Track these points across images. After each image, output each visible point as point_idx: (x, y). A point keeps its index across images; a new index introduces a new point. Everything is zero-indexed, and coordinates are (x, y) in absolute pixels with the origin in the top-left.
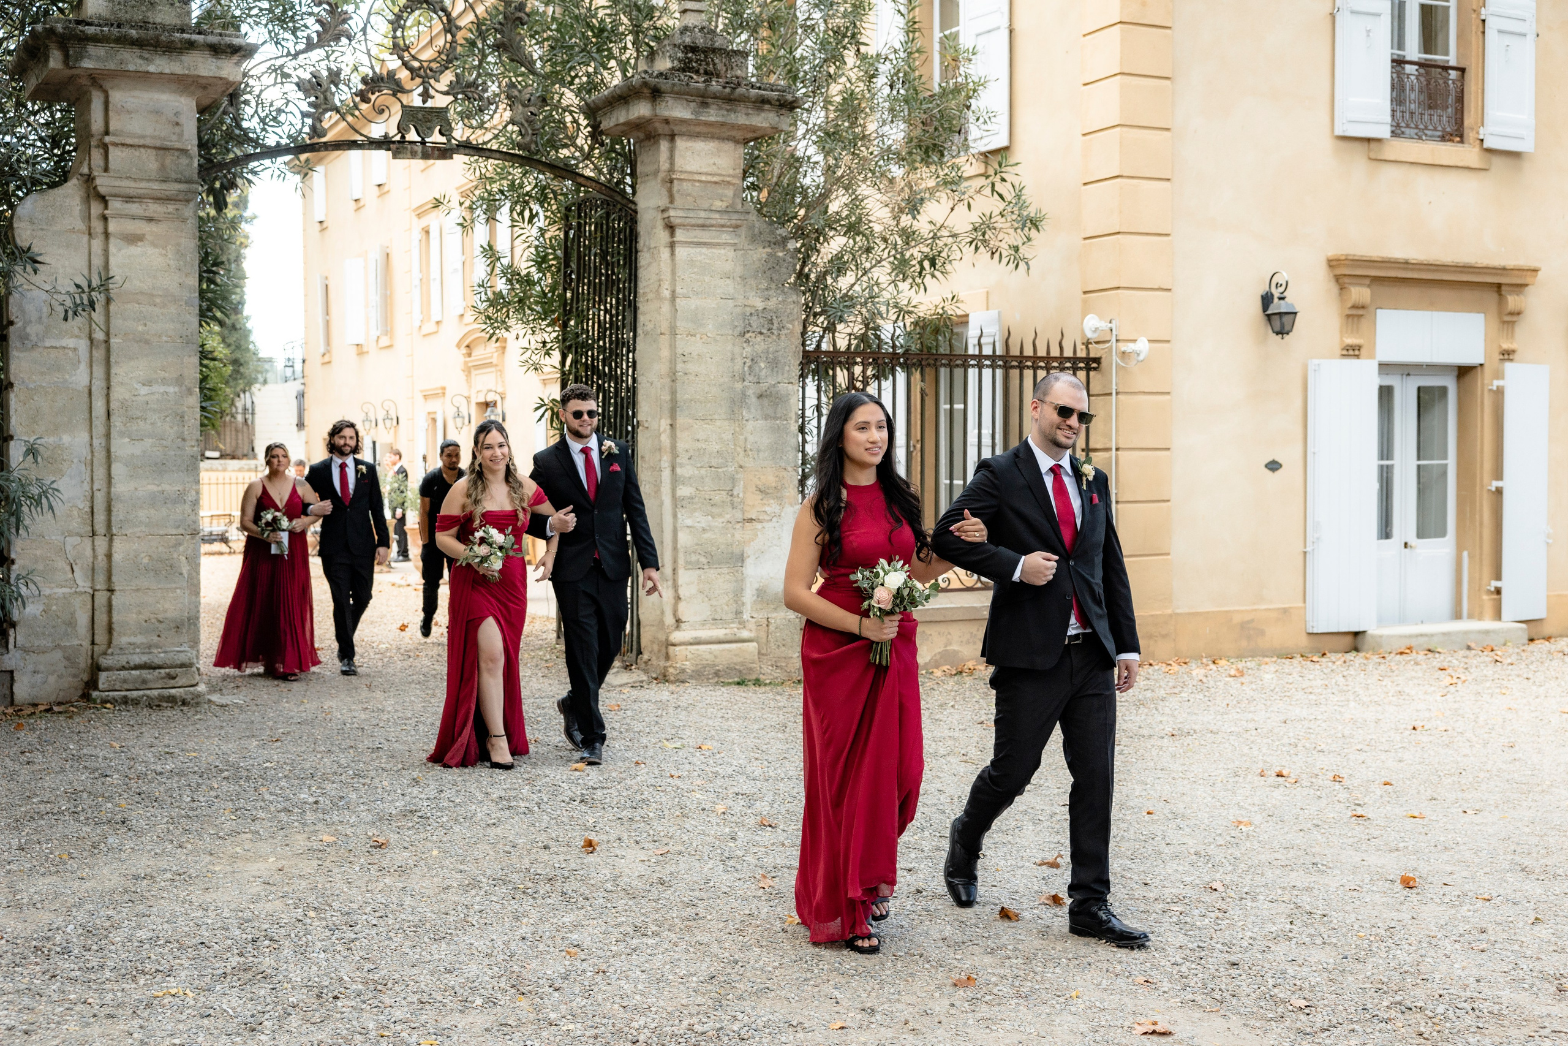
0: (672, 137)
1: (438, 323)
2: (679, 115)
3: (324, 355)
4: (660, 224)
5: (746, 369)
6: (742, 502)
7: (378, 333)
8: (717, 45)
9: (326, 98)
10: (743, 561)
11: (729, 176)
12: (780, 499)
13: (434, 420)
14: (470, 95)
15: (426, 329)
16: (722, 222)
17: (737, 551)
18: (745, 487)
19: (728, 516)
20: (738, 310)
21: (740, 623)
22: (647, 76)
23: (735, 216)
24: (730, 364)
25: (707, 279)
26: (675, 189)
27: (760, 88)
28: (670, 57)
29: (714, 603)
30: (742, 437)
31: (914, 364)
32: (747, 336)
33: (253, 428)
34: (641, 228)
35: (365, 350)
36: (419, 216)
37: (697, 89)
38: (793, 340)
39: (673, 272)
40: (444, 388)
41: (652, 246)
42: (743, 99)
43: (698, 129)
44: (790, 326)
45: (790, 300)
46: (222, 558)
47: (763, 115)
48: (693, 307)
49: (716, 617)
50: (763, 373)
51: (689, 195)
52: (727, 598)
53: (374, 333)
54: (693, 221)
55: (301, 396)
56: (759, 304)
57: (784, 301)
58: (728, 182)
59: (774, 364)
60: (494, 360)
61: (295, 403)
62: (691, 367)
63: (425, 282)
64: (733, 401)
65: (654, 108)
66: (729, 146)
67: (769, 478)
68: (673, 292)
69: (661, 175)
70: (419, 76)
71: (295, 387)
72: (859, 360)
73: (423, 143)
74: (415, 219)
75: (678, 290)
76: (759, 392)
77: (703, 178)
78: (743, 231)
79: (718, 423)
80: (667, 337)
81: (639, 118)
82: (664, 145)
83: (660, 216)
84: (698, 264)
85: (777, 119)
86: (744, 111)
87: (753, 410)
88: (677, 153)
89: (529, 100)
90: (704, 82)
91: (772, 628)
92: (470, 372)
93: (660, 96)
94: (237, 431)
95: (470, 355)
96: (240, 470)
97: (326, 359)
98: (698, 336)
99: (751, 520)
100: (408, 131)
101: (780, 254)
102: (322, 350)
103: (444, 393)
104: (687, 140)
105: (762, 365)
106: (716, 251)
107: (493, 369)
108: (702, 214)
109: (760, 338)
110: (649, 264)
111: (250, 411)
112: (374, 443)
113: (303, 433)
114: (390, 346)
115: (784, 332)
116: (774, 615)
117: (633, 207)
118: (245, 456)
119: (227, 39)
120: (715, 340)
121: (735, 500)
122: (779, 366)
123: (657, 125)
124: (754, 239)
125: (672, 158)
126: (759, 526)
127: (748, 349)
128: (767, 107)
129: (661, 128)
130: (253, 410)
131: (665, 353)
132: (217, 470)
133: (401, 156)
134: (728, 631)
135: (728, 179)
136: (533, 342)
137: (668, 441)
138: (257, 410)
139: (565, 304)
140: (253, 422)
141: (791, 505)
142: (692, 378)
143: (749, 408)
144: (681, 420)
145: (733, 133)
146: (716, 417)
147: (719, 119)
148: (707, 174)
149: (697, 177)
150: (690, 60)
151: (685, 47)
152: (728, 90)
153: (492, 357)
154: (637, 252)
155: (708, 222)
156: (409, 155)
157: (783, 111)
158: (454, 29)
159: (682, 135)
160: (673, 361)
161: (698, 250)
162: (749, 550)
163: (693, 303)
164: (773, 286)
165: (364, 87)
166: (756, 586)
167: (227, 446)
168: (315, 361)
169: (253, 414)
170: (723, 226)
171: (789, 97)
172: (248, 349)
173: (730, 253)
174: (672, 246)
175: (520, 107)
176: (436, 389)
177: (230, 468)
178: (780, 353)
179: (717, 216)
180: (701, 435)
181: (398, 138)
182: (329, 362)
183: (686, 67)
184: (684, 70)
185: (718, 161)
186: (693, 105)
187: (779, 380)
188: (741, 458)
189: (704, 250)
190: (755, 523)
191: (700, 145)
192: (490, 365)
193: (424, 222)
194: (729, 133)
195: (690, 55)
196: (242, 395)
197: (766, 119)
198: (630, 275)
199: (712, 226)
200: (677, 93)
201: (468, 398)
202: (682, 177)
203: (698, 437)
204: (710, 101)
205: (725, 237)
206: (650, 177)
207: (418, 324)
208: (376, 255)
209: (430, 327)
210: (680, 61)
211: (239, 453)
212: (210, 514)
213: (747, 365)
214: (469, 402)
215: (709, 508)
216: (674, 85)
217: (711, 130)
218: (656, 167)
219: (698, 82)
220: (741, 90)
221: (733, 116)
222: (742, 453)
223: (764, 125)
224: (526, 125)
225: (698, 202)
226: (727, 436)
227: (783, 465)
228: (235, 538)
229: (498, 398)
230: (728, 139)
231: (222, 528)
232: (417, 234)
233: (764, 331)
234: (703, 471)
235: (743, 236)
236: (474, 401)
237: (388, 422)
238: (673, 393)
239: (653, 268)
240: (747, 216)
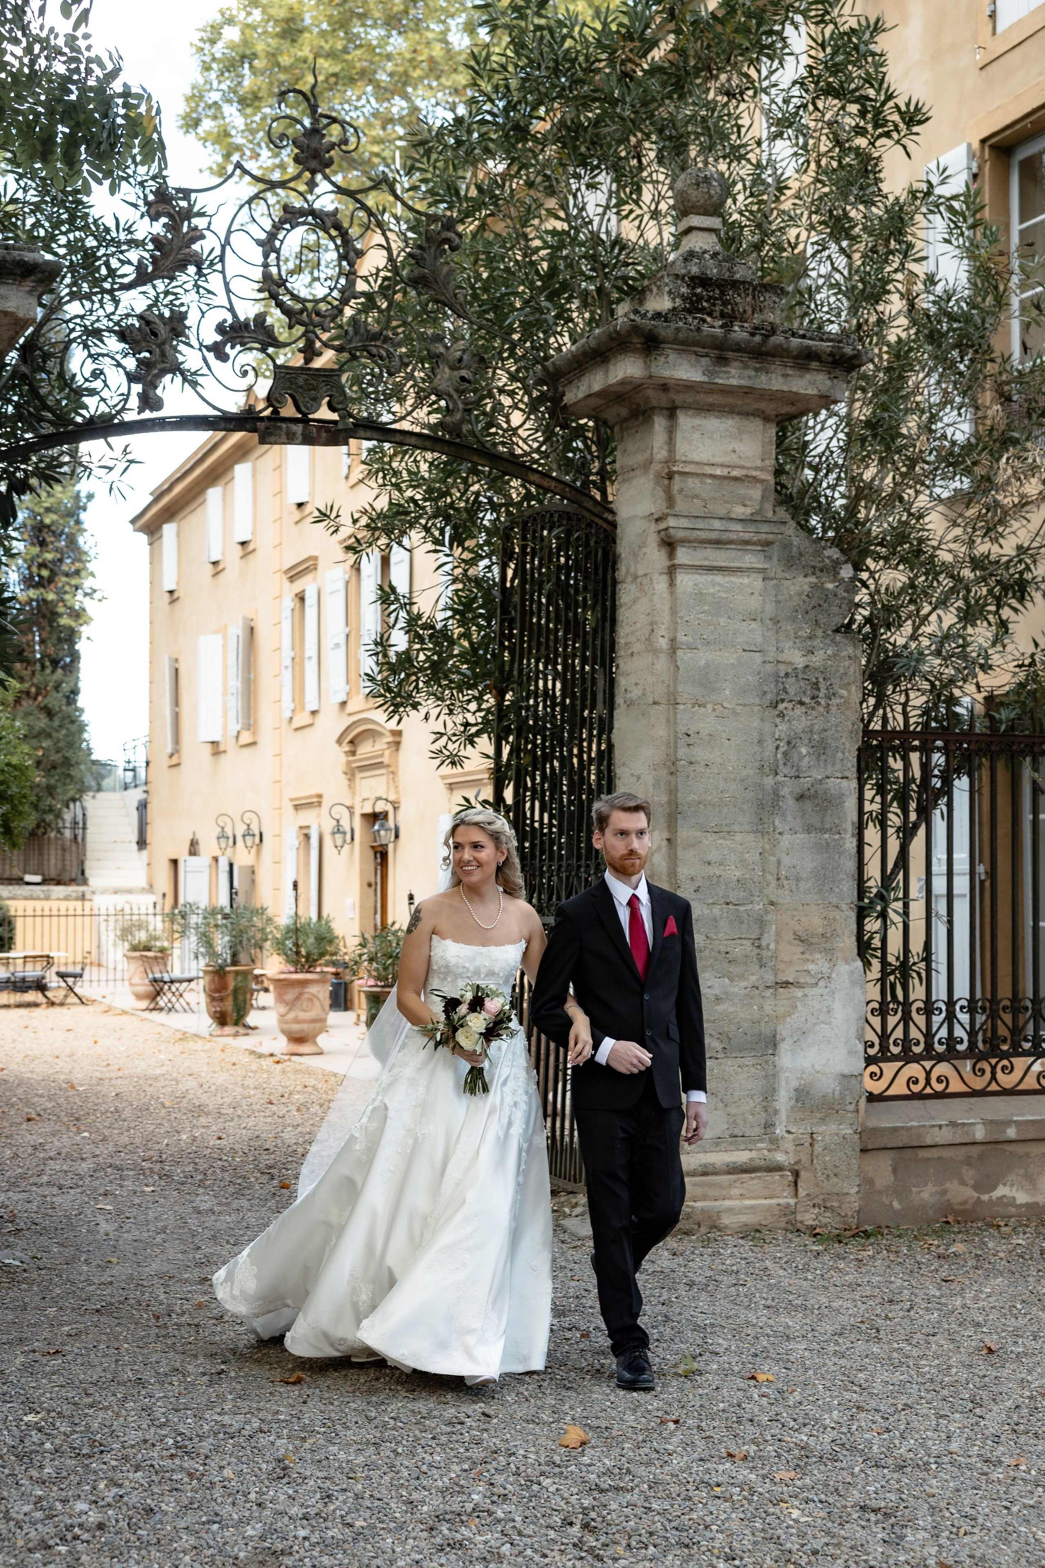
0: (671, 412)
1: (314, 713)
2: (684, 376)
3: (171, 756)
4: (653, 540)
5: (779, 756)
6: (775, 957)
7: (239, 727)
8: (737, 276)
9: (163, 354)
10: (775, 1046)
11: (756, 469)
12: (830, 953)
13: (307, 837)
14: (374, 351)
15: (298, 722)
16: (746, 536)
17: (766, 1030)
18: (778, 934)
19: (753, 978)
20: (769, 668)
21: (771, 1142)
22: (637, 318)
23: (765, 528)
24: (757, 749)
25: (723, 621)
26: (675, 488)
27: (804, 337)
28: (670, 292)
29: (734, 1111)
30: (773, 859)
31: (1022, 751)
32: (781, 706)
33: (84, 845)
34: (623, 548)
35: (222, 748)
36: (292, 579)
37: (713, 336)
38: (848, 713)
39: (673, 611)
40: (320, 796)
41: (640, 573)
42: (781, 354)
43: (710, 399)
44: (845, 693)
45: (844, 654)
46: (36, 1012)
47: (808, 376)
48: (702, 663)
49: (736, 1132)
50: (804, 763)
51: (696, 496)
52: (752, 1104)
53: (234, 727)
54: (703, 535)
55: (143, 806)
56: (799, 660)
57: (835, 655)
58: (754, 478)
59: (821, 749)
60: (386, 760)
61: (135, 815)
62: (700, 753)
63: (298, 662)
64: (761, 805)
65: (648, 367)
66: (756, 424)
67: (815, 922)
68: (673, 640)
69: (656, 467)
70: (302, 324)
71: (136, 795)
72: (939, 743)
73: (305, 421)
74: (286, 583)
75: (681, 637)
76: (798, 790)
77: (718, 472)
78: (775, 551)
79: (739, 837)
80: (663, 707)
81: (623, 382)
82: (660, 424)
83: (653, 527)
84: (710, 599)
85: (828, 383)
86: (780, 370)
87: (789, 818)
88: (679, 436)
89: (460, 360)
90: (721, 327)
91: (818, 1148)
92: (353, 775)
93: (657, 348)
94: (64, 850)
95: (353, 753)
96: (67, 898)
97: (175, 760)
98: (709, 706)
99: (786, 984)
100: (283, 403)
101: (830, 586)
102: (169, 749)
103: (320, 803)
104: (694, 416)
105: (804, 751)
106: (735, 579)
107: (383, 771)
108: (717, 524)
109: (799, 710)
110: (635, 601)
111: (80, 826)
112: (231, 865)
113: (144, 853)
114: (253, 744)
115: (835, 701)
116: (821, 1129)
117: (610, 517)
118: (72, 881)
119: (16, 253)
120: (735, 713)
121: (764, 953)
122: (828, 752)
123: (650, 393)
124: (791, 561)
125: (671, 441)
126: (799, 993)
127: (783, 727)
128: (814, 364)
129: (656, 398)
130: (84, 824)
131: (661, 731)
132: (38, 899)
133: (272, 439)
134: (754, 1154)
135: (754, 473)
136: (450, 725)
137: (664, 864)
138: (88, 825)
139: (501, 668)
140: (84, 839)
141: (847, 962)
142: (700, 769)
143: (783, 815)
144: (684, 833)
145: (763, 405)
146: (736, 828)
147: (743, 382)
148: (722, 465)
149: (709, 470)
150: (700, 298)
151: (692, 278)
152: (758, 338)
153: (382, 755)
154: (615, 582)
155: (725, 536)
156: (284, 438)
157: (838, 372)
158: (352, 254)
159: (687, 407)
160: (672, 744)
161: (710, 578)
162: (784, 1030)
163: (703, 657)
164: (819, 633)
165: (219, 338)
166: (795, 1084)
167: (53, 867)
168: (161, 762)
169: (84, 828)
170: (747, 543)
171: (848, 350)
172: (80, 748)
173: (755, 582)
174: (671, 571)
175: (447, 370)
176: (311, 797)
177: (54, 896)
178: (829, 733)
179: (738, 527)
180: (713, 856)
181: (267, 412)
182: (178, 765)
183: (693, 306)
184: (689, 311)
185: (740, 447)
186: (705, 361)
187: (828, 773)
188: (771, 891)
189: (719, 578)
190: (792, 989)
191: (713, 423)
192: (380, 765)
193: (298, 586)
194: (757, 406)
195: (699, 290)
196: (72, 805)
197: (813, 383)
198: (604, 619)
199: (731, 542)
200: (682, 343)
201: (350, 809)
202: (687, 470)
203: (709, 858)
204: (730, 355)
205: (751, 560)
206: (638, 472)
207: (288, 714)
208: (237, 630)
209: (303, 719)
210: (684, 298)
211: (66, 877)
212: (22, 955)
213: (781, 750)
214: (352, 814)
215: (726, 965)
216: (678, 330)
217: (729, 400)
218: (647, 455)
219: (713, 327)
220: (778, 339)
221: (763, 377)
222: (774, 883)
223: (809, 391)
224: (455, 396)
225: (710, 507)
226: (753, 857)
227: (834, 900)
228: (54, 985)
229: (389, 808)
230: (753, 415)
231: (39, 973)
232: (288, 602)
233: (807, 700)
234: (716, 911)
235: (775, 559)
236: (358, 812)
237: (249, 840)
238: (673, 791)
239: (643, 606)
240: (783, 528)
